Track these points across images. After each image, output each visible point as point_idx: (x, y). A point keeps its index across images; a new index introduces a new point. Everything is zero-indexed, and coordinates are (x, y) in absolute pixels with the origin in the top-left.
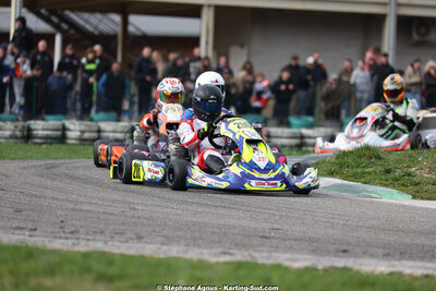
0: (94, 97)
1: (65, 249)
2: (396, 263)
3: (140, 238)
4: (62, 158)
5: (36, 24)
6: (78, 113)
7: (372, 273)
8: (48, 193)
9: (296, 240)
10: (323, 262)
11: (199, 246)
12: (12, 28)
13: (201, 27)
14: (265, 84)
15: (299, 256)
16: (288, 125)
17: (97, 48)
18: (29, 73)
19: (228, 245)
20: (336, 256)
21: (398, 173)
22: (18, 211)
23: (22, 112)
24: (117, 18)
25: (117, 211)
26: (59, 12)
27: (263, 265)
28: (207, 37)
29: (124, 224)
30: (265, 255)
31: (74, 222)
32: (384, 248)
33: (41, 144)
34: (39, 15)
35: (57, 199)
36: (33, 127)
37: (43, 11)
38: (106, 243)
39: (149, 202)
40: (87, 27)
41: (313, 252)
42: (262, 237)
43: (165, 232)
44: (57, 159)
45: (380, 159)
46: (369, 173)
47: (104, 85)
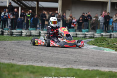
0: (30, 24)
1: (22, 64)
2: (111, 68)
3: (42, 62)
4: (21, 40)
5: (14, 4)
6: (25, 28)
7: (104, 71)
8: (17, 49)
9: (84, 62)
10: (91, 68)
11: (58, 64)
13: (58, 5)
14: (75, 20)
15: (84, 67)
16: (82, 31)
18: (12, 17)
19: (65, 64)
20: (94, 67)
21: (111, 44)
22: (9, 54)
23: (10, 28)
24: (36, 3)
25: (35, 54)
26: (20, 1)
27: (75, 69)
28: (60, 7)
29: (38, 58)
30: (76, 66)
31: (24, 57)
32: (107, 64)
33: (15, 36)
34: (15, 2)
35: (20, 51)
36: (13, 32)
38: (33, 63)
39: (44, 52)
40: (28, 5)
41: (88, 65)
42: (74, 61)
43: (48, 60)
44: (19, 40)
45: (106, 41)
46: (103, 44)
47: (32, 21)
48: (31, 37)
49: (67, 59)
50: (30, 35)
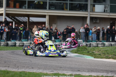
0: (22, 36)
1: (16, 71)
2: (90, 73)
3: (33, 68)
4: (15, 50)
5: (9, 20)
7: (85, 75)
8: (12, 58)
9: (68, 68)
10: (74, 73)
11: (46, 70)
12: (3, 20)
13: (46, 20)
15: (69, 72)
17: (22, 25)
18: (7, 30)
19: (53, 69)
20: (77, 72)
21: (91, 52)
22: (5, 62)
24: (27, 18)
25: (27, 62)
26: (14, 17)
28: (47, 22)
29: (29, 65)
30: (61, 71)
31: (18, 65)
32: (88, 69)
33: (10, 47)
34: (9, 17)
35: (14, 59)
36: (8, 43)
37: (10, 17)
38: (25, 69)
39: (35, 60)
40: (20, 20)
41: (72, 71)
42: (60, 67)
43: (38, 67)
45: (87, 49)
46: (84, 52)
47: (24, 33)
49: (54, 65)
50: (23, 46)
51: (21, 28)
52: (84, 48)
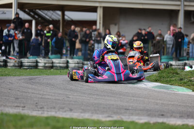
0: (50, 48)
1: (38, 115)
2: (185, 120)
3: (71, 110)
4: (36, 75)
5: (23, 16)
7: (175, 125)
8: (30, 91)
9: (140, 110)
10: (153, 120)
11: (97, 114)
12: (13, 17)
13: (97, 17)
15: (142, 118)
17: (51, 26)
18: (21, 37)
19: (110, 113)
20: (159, 117)
21: (186, 80)
22: (17, 99)
23: (18, 55)
24: (60, 13)
26: (34, 10)
27: (126, 122)
28: (100, 20)
29: (64, 104)
30: (127, 117)
31: (42, 103)
32: (180, 113)
34: (25, 12)
35: (34, 93)
36: (23, 61)
37: (27, 10)
38: (56, 112)
39: (75, 94)
40: (47, 17)
41: (149, 115)
42: (125, 109)
43: (82, 108)
44: (34, 75)
45: (178, 74)
46: (173, 80)
47: (54, 42)
48: (52, 70)
49: (113, 105)
50: (52, 67)
51: (48, 32)
52: (172, 71)
